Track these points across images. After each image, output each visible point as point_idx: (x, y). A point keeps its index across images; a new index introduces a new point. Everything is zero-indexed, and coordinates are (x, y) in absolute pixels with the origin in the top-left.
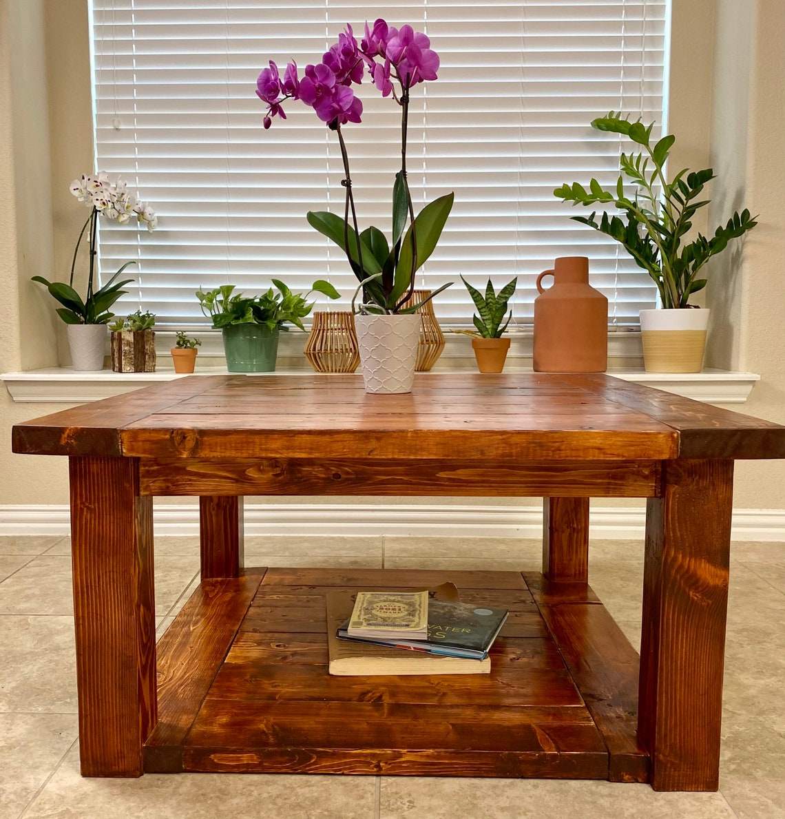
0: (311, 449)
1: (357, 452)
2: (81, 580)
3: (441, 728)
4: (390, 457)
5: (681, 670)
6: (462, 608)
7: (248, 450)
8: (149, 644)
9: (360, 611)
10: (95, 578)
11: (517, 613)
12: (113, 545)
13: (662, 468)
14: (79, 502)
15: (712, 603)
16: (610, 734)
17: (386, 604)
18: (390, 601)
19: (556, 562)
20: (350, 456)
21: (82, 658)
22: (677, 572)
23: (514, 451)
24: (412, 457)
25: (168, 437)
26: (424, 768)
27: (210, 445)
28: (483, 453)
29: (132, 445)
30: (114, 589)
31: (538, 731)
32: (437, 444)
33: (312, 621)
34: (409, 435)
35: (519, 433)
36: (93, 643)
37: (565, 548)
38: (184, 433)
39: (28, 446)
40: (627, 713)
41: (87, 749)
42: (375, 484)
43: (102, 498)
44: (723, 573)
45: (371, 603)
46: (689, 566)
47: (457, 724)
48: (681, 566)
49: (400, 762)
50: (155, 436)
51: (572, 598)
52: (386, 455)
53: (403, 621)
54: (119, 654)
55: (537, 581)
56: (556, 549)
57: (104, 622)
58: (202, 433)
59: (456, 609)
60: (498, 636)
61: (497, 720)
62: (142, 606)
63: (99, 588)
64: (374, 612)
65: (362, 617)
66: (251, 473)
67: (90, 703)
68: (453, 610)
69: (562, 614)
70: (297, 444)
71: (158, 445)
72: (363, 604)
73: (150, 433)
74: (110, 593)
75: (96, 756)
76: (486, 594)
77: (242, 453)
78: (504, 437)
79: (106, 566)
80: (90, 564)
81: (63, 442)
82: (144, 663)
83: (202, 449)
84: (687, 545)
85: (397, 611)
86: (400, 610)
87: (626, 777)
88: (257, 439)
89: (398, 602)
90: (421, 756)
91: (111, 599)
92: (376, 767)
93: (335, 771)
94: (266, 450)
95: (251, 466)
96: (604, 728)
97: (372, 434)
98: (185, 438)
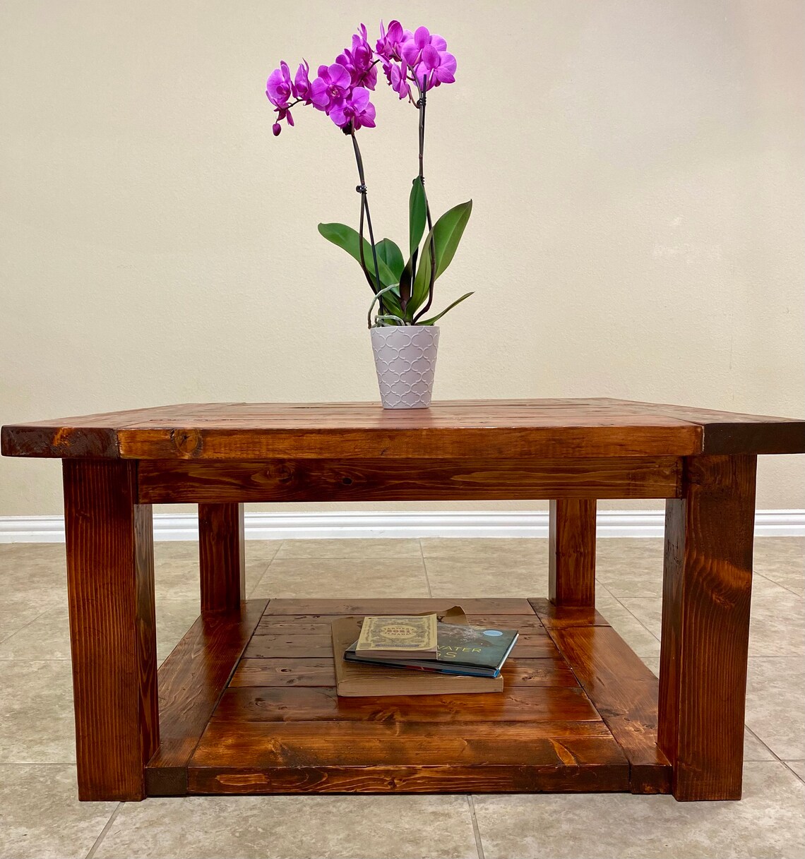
0: (321, 449)
1: (369, 452)
2: (77, 594)
3: (456, 744)
4: (404, 456)
5: (704, 675)
6: (471, 630)
7: (254, 450)
8: (150, 662)
9: (368, 633)
10: (91, 591)
11: (526, 636)
12: (111, 555)
13: (684, 467)
14: (73, 510)
15: (736, 606)
16: (630, 746)
17: (393, 626)
18: (398, 624)
19: (563, 586)
20: (362, 456)
21: (78, 676)
22: (700, 574)
23: (533, 449)
24: (427, 457)
25: (168, 437)
26: (441, 784)
27: (213, 446)
28: (501, 452)
29: (130, 447)
30: (112, 602)
31: (556, 745)
32: (453, 443)
33: (317, 647)
34: (424, 433)
35: (538, 429)
36: (91, 659)
37: (572, 573)
38: (186, 433)
39: (19, 448)
40: (645, 727)
41: (85, 772)
42: (387, 488)
43: (99, 506)
44: (747, 575)
45: (378, 626)
46: (711, 569)
47: (473, 740)
48: (703, 569)
49: (414, 779)
50: (155, 437)
51: (580, 621)
52: (400, 455)
53: (412, 641)
54: (119, 671)
55: (544, 607)
56: (563, 574)
57: (102, 637)
58: (205, 433)
59: (465, 630)
60: (508, 657)
61: (513, 735)
62: (142, 621)
63: (97, 601)
64: (382, 634)
65: (370, 639)
66: (257, 478)
67: (88, 723)
68: (461, 632)
69: (572, 636)
70: (305, 443)
71: (158, 446)
72: (370, 627)
73: (149, 433)
74: (109, 606)
75: (96, 778)
76: (493, 619)
77: (248, 454)
78: (523, 434)
79: (103, 578)
80: (86, 576)
81: (56, 443)
82: (145, 681)
83: (205, 450)
84: (710, 546)
85: (405, 633)
86: (408, 632)
87: (648, 788)
88: (263, 439)
89: (407, 624)
90: (437, 771)
91: (109, 612)
92: (390, 783)
93: (348, 789)
94: (273, 450)
95: (256, 472)
96: (623, 741)
97: (384, 433)
98: (186, 437)
